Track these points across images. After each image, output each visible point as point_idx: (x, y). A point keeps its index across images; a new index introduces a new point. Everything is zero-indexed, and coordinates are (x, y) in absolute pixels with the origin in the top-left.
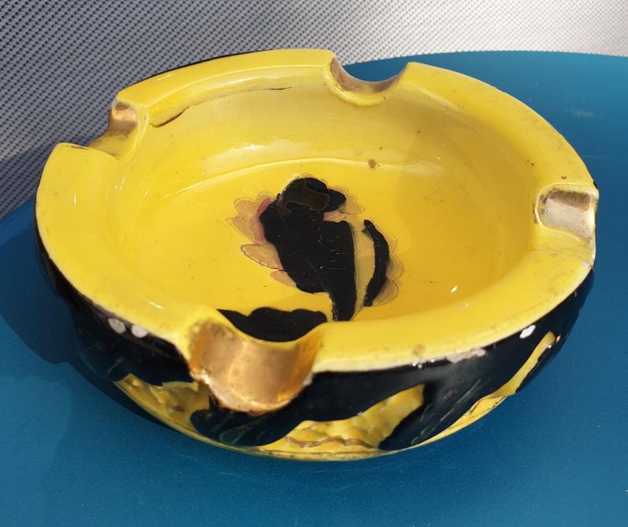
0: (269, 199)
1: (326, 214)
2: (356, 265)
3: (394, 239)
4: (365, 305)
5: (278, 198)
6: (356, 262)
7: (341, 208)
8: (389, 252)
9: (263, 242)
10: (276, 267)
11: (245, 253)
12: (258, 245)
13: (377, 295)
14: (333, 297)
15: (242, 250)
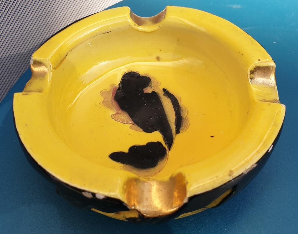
0: (115, 87)
1: (144, 89)
2: (166, 113)
3: (179, 96)
4: (177, 133)
5: (119, 86)
6: (166, 112)
7: (150, 85)
8: (178, 103)
9: (120, 111)
10: (131, 123)
11: (114, 119)
12: (118, 113)
13: (180, 127)
14: (162, 132)
15: (112, 118)
